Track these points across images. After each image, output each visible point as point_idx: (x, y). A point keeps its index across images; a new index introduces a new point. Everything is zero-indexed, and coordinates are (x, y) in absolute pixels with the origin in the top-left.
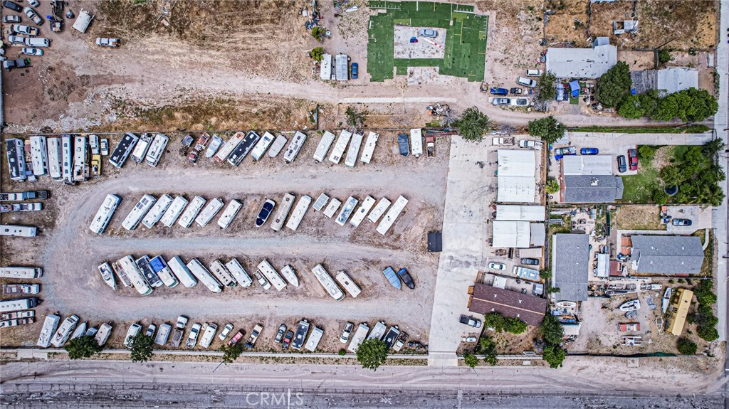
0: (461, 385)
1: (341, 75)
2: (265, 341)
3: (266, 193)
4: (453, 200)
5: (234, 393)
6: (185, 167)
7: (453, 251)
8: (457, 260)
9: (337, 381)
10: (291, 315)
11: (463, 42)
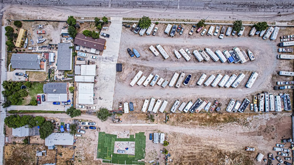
0: (109, 9)
1: (156, 135)
2: (188, 28)
3: (187, 88)
4: (112, 84)
5: (201, 7)
6: (219, 99)
7: (112, 64)
8: (110, 60)
9: (159, 12)
10: (177, 39)
11: (107, 148)
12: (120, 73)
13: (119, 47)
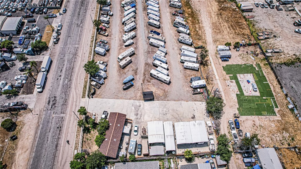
0: (68, 116)
1: (223, 53)
2: (101, 37)
3: (164, 34)
4: (171, 104)
5: (80, 30)
7: (144, 107)
8: (139, 109)
9: (80, 62)
10: (112, 45)
11: (257, 104)
12: (155, 96)
13: (121, 100)
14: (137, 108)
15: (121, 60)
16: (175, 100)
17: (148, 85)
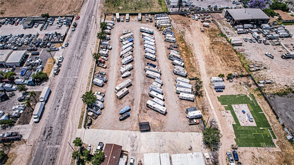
0: (63, 147)
2: (100, 69)
4: (168, 135)
5: (80, 62)
7: (140, 138)
8: (135, 140)
9: (78, 92)
10: (110, 77)
11: (254, 135)
12: (152, 127)
13: (117, 131)
14: (134, 139)
15: (118, 91)
16: (171, 131)
17: (145, 115)
